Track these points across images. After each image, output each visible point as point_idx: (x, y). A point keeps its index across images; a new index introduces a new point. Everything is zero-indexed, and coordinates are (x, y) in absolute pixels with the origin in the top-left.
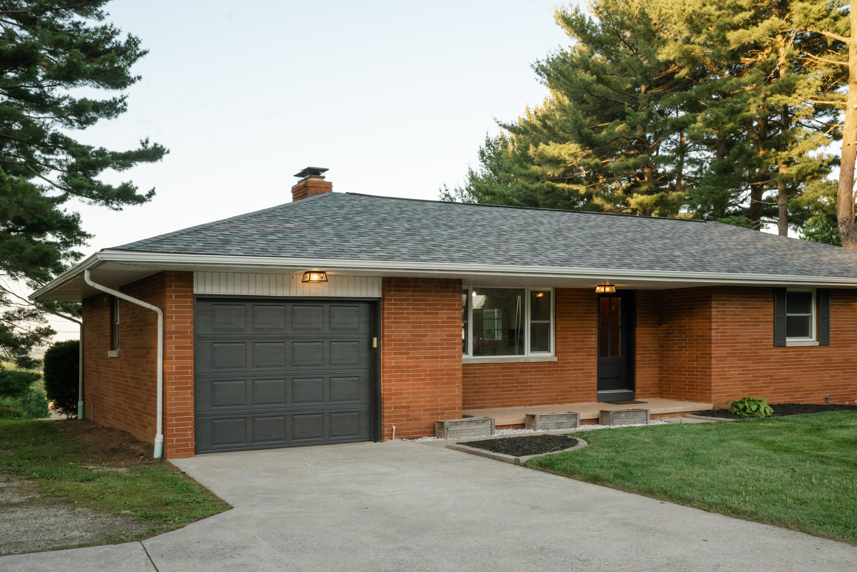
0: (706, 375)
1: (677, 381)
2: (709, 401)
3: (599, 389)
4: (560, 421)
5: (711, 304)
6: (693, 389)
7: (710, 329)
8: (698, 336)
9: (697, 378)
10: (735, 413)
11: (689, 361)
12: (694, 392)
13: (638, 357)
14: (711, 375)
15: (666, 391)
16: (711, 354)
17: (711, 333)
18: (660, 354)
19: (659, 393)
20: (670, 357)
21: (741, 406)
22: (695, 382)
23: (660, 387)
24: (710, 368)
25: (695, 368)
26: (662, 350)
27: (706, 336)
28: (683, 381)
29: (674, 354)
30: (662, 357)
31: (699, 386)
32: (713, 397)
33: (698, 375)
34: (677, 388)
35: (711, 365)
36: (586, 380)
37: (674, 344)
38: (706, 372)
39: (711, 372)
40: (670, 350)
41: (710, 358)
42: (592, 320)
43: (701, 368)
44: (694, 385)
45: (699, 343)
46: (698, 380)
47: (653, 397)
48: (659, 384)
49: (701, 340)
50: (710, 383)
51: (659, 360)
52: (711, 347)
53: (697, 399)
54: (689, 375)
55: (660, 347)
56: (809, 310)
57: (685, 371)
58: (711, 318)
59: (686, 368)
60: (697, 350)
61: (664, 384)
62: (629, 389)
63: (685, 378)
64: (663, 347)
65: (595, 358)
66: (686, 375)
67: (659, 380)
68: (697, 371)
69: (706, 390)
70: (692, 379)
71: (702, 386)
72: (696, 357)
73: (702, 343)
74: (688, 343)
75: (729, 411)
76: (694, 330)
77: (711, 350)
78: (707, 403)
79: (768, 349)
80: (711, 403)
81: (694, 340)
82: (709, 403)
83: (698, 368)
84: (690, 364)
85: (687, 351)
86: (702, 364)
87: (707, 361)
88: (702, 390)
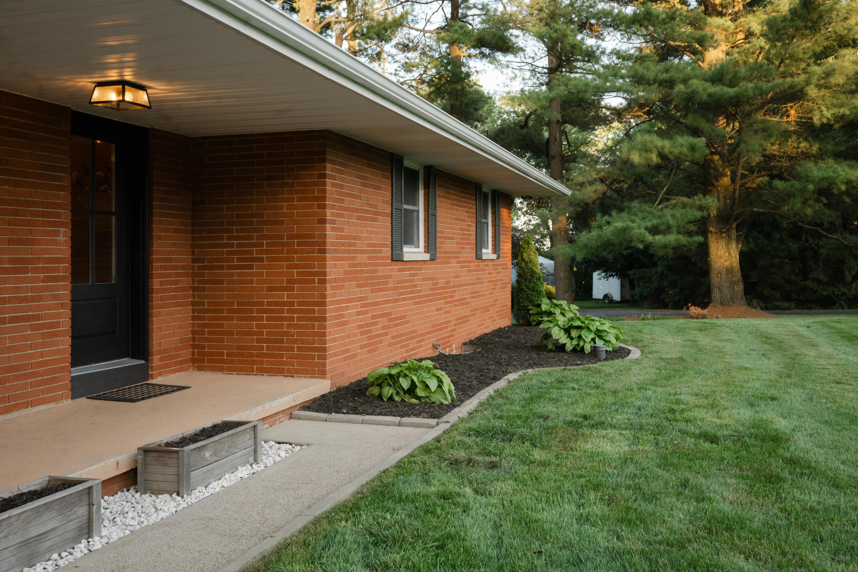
0: (313, 319)
1: (238, 333)
2: (322, 373)
3: (75, 363)
4: (34, 532)
5: (324, 168)
6: (281, 349)
7: (323, 221)
8: (290, 237)
9: (289, 326)
10: (391, 399)
11: (270, 289)
12: (282, 356)
13: (156, 284)
14: (324, 319)
15: (211, 354)
16: (324, 274)
17: (325, 229)
18: (194, 275)
19: (193, 361)
20: (221, 282)
21: (405, 384)
22: (285, 334)
23: (194, 346)
24: (324, 304)
25: (284, 304)
26: (199, 268)
27: (313, 236)
28: (253, 333)
29: (232, 275)
30: (199, 282)
31: (295, 341)
32: (330, 364)
33: (292, 319)
34: (238, 348)
35: (325, 296)
36: (43, 345)
37: (230, 253)
38: (313, 311)
39: (325, 311)
40: (222, 268)
41: (323, 282)
42: (59, 188)
43: (300, 304)
44: (282, 341)
45: (296, 252)
46: (292, 330)
47: (180, 370)
48: (194, 339)
49: (299, 244)
50: (324, 334)
51: (194, 289)
52: (324, 259)
53: (289, 371)
54: (268, 318)
55: (194, 261)
56: (415, 203)
57: (259, 311)
58: (324, 199)
59: (262, 304)
60: (289, 267)
61: (207, 340)
62: (133, 357)
63: (258, 326)
64: (203, 261)
65: (64, 288)
66: (262, 319)
67: (193, 332)
68: (289, 311)
69: (313, 349)
70: (277, 326)
71: (303, 341)
72: (289, 281)
73: (302, 252)
74: (266, 252)
75: (367, 393)
76: (281, 223)
77: (324, 266)
78: (315, 377)
79: (386, 265)
80: (325, 378)
81: (283, 244)
82: (321, 378)
83: (292, 304)
84: (272, 296)
85: (266, 269)
86: (303, 296)
87: (315, 289)
88: (302, 351)
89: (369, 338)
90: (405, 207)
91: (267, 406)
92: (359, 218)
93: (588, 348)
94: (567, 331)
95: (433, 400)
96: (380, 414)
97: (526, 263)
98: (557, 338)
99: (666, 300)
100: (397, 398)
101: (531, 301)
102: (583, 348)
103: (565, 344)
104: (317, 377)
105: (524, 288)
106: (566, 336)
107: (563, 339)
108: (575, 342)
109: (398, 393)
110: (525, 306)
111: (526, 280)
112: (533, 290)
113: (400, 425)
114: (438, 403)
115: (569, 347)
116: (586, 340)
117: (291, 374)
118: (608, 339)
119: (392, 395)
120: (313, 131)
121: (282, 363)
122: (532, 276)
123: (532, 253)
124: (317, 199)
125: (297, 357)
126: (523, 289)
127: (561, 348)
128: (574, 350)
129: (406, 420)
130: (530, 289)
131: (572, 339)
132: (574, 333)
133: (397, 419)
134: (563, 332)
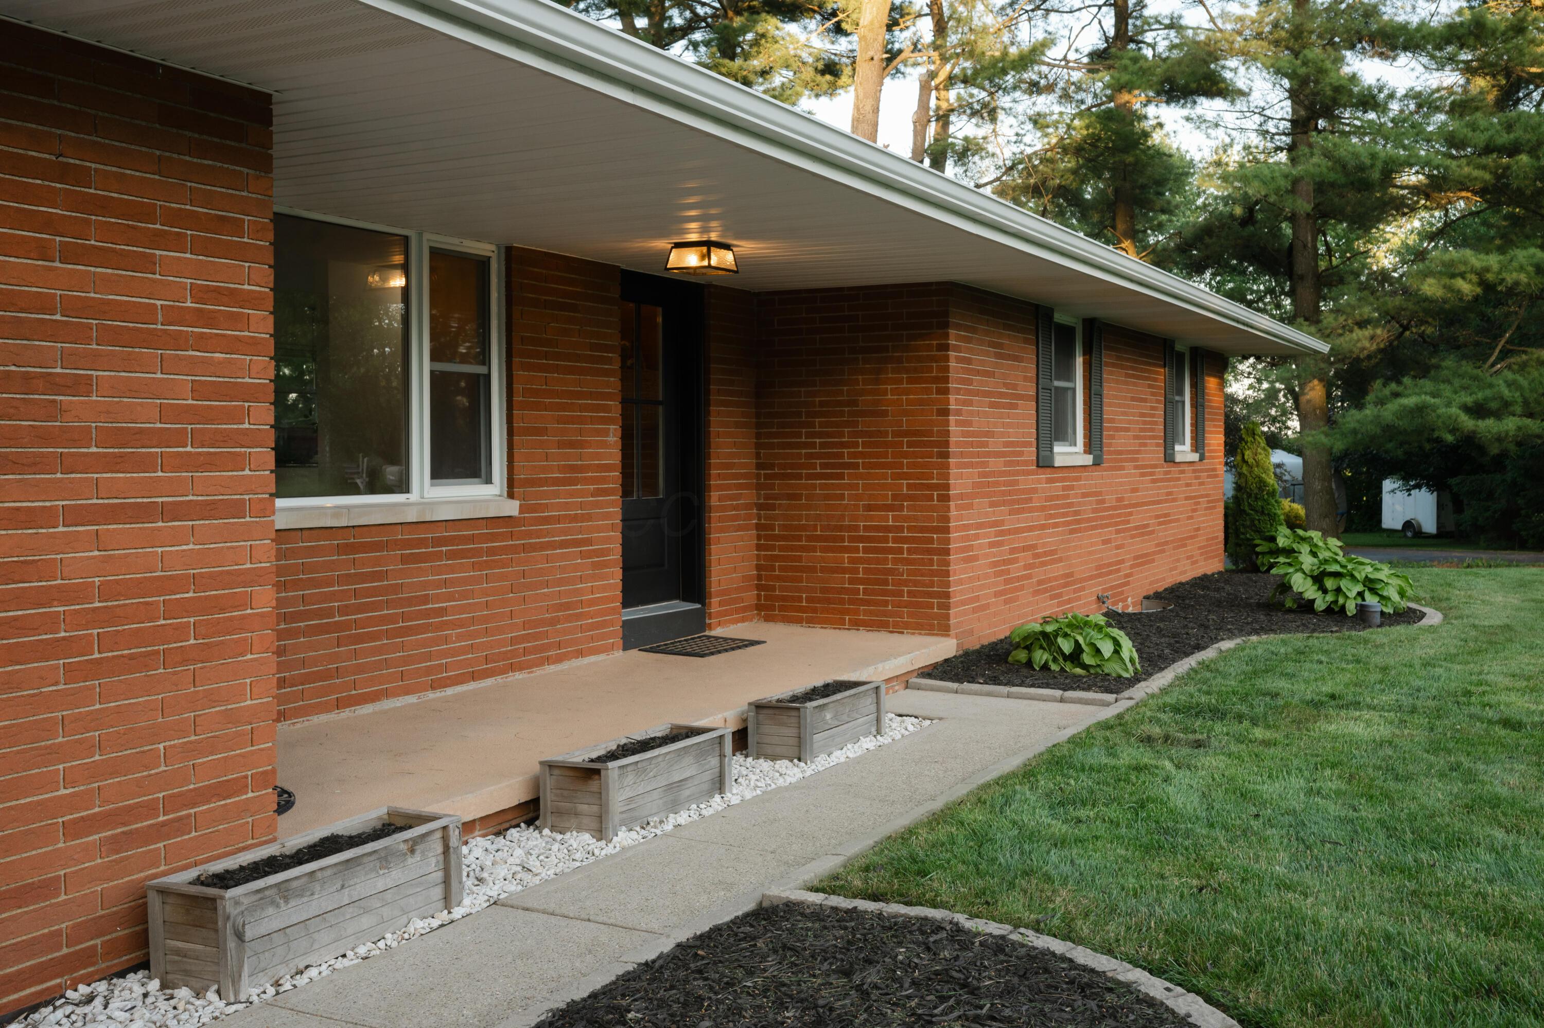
0: (930, 551)
1: (823, 570)
2: (943, 629)
3: (626, 604)
4: (675, 777)
5: (947, 336)
6: (885, 593)
7: (945, 412)
9: (895, 561)
10: (1045, 667)
11: (869, 508)
12: (886, 603)
13: (714, 498)
14: (947, 552)
15: (784, 599)
16: (947, 487)
17: (947, 423)
18: (759, 487)
19: (759, 607)
20: (798, 497)
21: (1066, 646)
22: (891, 572)
23: (759, 587)
24: (947, 530)
25: (887, 529)
26: (767, 477)
27: (930, 433)
28: (844, 571)
29: (814, 487)
30: (767, 497)
31: (905, 583)
32: (956, 615)
33: (900, 550)
34: (824, 590)
35: (947, 519)
36: (593, 578)
37: (810, 456)
38: (931, 540)
39: (948, 542)
40: (799, 477)
41: (946, 498)
42: (607, 373)
43: (910, 529)
44: (886, 582)
45: (906, 455)
46: (901, 567)
47: (743, 620)
48: (759, 577)
49: (910, 445)
50: (947, 574)
51: (760, 507)
52: (947, 466)
53: (896, 625)
54: (865, 550)
55: (759, 466)
56: (1068, 375)
57: (852, 539)
58: (946, 380)
59: (856, 528)
60: (895, 477)
61: (778, 578)
62: (685, 599)
63: (852, 560)
64: (772, 466)
65: (612, 504)
66: (857, 550)
67: (759, 568)
68: (895, 540)
69: (930, 595)
70: (878, 561)
71: (916, 583)
72: (895, 497)
73: (915, 455)
74: (862, 455)
75: (1010, 659)
76: (885, 414)
77: (947, 476)
78: (933, 635)
79: (1029, 473)
80: (948, 636)
81: (887, 445)
82: (942, 635)
83: (900, 529)
84: (872, 518)
85: (862, 479)
86: (915, 519)
87: (933, 509)
88: (915, 596)
89: (1007, 582)
90: (1057, 383)
91: (880, 666)
92: (992, 405)
93: (1351, 609)
94: (1318, 579)
95: (1106, 671)
96: (1032, 686)
97: (1250, 467)
98: (1300, 590)
100: (1054, 667)
101: (1258, 531)
102: (1343, 607)
103: (1313, 601)
104: (937, 635)
105: (1247, 508)
106: (1315, 587)
107: (1310, 592)
108: (1330, 598)
109: (1055, 660)
110: (1248, 540)
111: (1249, 496)
112: (1263, 513)
113: (1062, 700)
114: (1114, 675)
115: (1320, 605)
116: (1349, 594)
117: (898, 628)
118: (1385, 594)
119: (1046, 663)
120: (930, 284)
121: (885, 614)
122: (1260, 489)
123: (1259, 450)
124: (936, 380)
125: (908, 605)
126: (1244, 511)
127: (1307, 606)
128: (1329, 611)
129: (1070, 694)
130: (1256, 511)
131: (1325, 591)
132: (1330, 583)
133: (1058, 693)
134: (1309, 581)
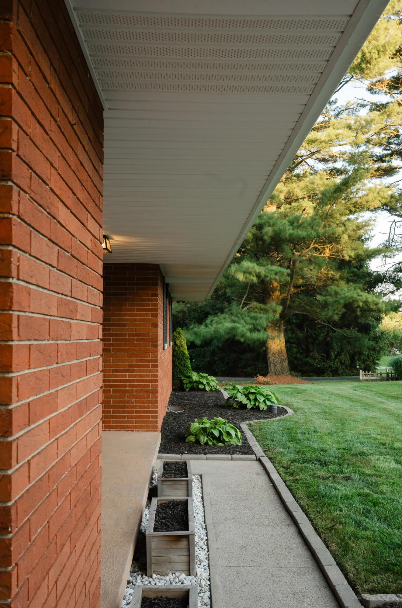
0: (147, 391)
2: (154, 428)
5: (157, 290)
6: (124, 412)
7: (156, 325)
8: (130, 335)
9: (130, 396)
10: (206, 444)
11: (116, 371)
12: (124, 417)
14: (156, 392)
16: (156, 361)
17: (157, 331)
22: (128, 402)
24: (156, 381)
25: (126, 381)
27: (148, 335)
31: (135, 407)
32: (159, 422)
33: (133, 391)
35: (157, 376)
38: (148, 386)
39: (157, 386)
41: (155, 366)
43: (137, 381)
44: (124, 407)
45: (135, 345)
46: (133, 399)
49: (137, 340)
50: (156, 402)
52: (156, 351)
53: (130, 427)
54: (114, 391)
58: (156, 310)
60: (130, 356)
68: (130, 386)
69: (148, 412)
70: (121, 397)
71: (140, 407)
72: (130, 366)
73: (140, 345)
74: (113, 345)
75: (187, 440)
76: (125, 325)
77: (157, 356)
78: (149, 431)
79: (162, 352)
80: (157, 431)
81: (125, 340)
82: (154, 431)
83: (133, 381)
84: (117, 376)
85: (112, 357)
86: (141, 376)
87: (150, 371)
88: (140, 413)
93: (262, 406)
94: (247, 396)
95: (232, 443)
96: (214, 453)
98: (241, 400)
99: (217, 370)
100: (210, 443)
101: (183, 374)
102: (259, 406)
103: (247, 404)
104: (151, 431)
105: (178, 364)
106: (246, 399)
107: (245, 401)
108: (253, 403)
109: (210, 440)
110: (178, 377)
111: (179, 359)
112: (184, 366)
113: (232, 459)
114: (235, 445)
115: (249, 406)
116: (260, 401)
117: (131, 429)
118: (273, 400)
119: (207, 442)
120: (149, 264)
121: (124, 422)
122: (183, 356)
123: (182, 340)
124: (151, 310)
125: (136, 417)
126: (177, 366)
127: (243, 407)
128: (252, 409)
129: (234, 456)
131: (250, 400)
132: (252, 397)
133: (229, 456)
134: (244, 396)
